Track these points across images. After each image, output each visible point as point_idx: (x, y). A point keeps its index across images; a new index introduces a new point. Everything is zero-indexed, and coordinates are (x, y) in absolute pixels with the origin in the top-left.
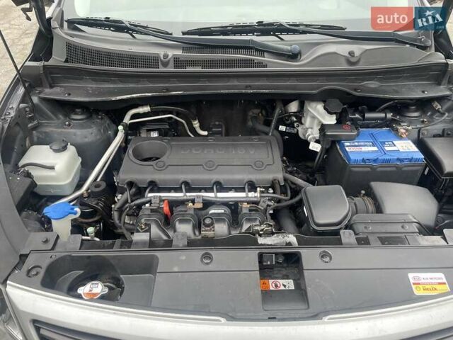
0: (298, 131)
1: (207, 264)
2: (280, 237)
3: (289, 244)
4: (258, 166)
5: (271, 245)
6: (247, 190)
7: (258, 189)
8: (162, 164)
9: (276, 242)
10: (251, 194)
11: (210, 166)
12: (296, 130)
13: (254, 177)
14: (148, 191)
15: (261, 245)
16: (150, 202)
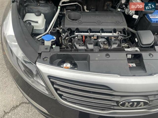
0: (125, 11)
1: (108, 57)
2: (133, 48)
3: (137, 51)
4: (117, 23)
5: (130, 51)
6: (113, 32)
7: (117, 32)
8: (80, 22)
9: (132, 50)
10: (114, 34)
11: (99, 23)
12: (124, 10)
13: (116, 27)
14: (75, 32)
15: (126, 51)
16: (77, 36)
